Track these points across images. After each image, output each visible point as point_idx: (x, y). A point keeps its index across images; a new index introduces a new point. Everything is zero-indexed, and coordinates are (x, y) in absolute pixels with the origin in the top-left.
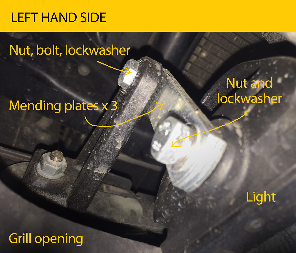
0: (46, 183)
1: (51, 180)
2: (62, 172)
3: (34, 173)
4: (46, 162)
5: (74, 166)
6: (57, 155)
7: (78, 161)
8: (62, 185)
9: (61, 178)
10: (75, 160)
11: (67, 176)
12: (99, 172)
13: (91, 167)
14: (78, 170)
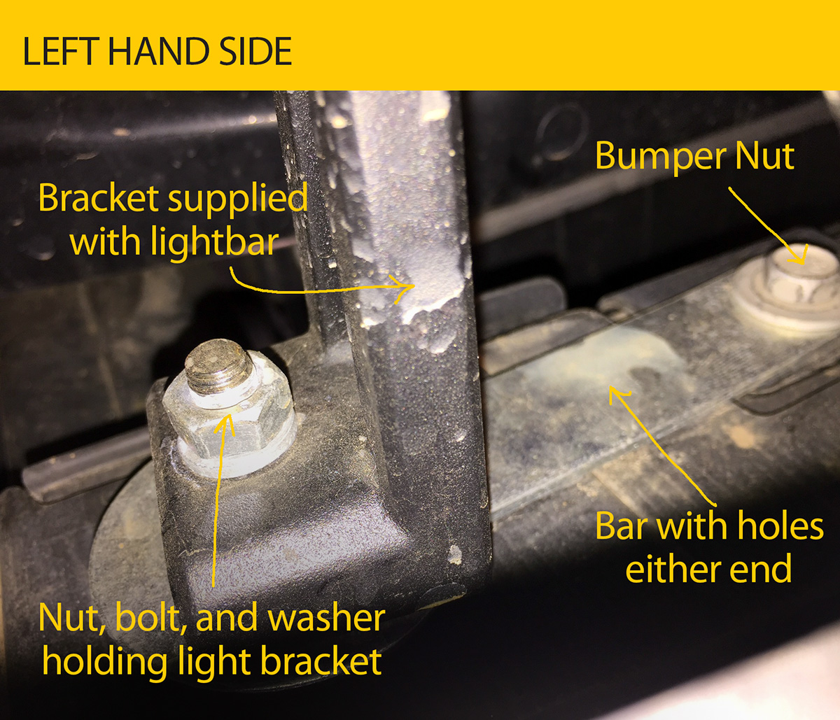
0: (255, 496)
1: (271, 471)
2: (287, 413)
3: (187, 487)
4: (194, 419)
5: (321, 359)
6: (214, 360)
7: (318, 329)
8: (323, 462)
9: (299, 437)
10: (307, 335)
11: (319, 411)
12: (429, 309)
13: (375, 310)
14: (343, 366)
